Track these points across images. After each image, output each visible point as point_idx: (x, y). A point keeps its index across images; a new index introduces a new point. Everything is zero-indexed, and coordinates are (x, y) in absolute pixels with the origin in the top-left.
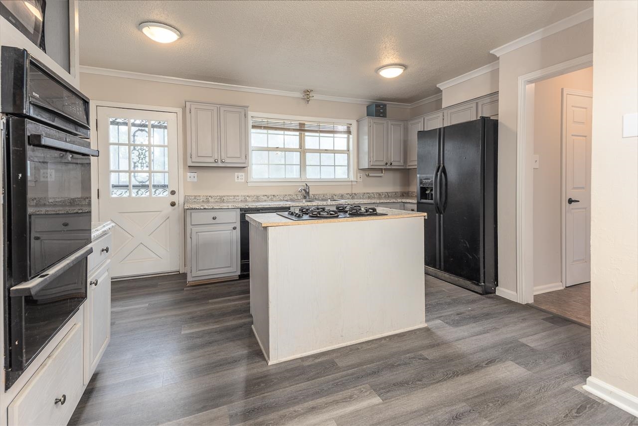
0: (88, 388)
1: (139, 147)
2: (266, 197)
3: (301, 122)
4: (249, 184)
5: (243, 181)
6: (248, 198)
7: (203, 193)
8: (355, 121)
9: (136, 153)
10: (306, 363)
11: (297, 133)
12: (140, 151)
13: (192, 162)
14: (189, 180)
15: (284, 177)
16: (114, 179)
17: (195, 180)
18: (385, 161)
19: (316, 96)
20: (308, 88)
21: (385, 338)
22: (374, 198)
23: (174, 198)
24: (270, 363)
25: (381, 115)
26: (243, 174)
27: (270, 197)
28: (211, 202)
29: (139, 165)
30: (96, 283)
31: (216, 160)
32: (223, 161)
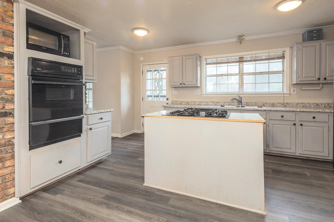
0: (94, 165)
1: (158, 80)
2: (212, 103)
3: (240, 56)
4: (203, 96)
5: (200, 94)
6: (201, 103)
7: (180, 100)
8: (289, 48)
9: (156, 82)
10: (158, 193)
11: (238, 64)
12: (158, 81)
13: (171, 85)
14: (174, 93)
15: (227, 91)
16: (149, 93)
17: (176, 93)
18: (317, 77)
19: (247, 38)
20: (241, 34)
21: (217, 204)
22: (311, 107)
23: (168, 102)
24: (144, 184)
25: (314, 39)
26: (200, 90)
27: (215, 103)
28: (183, 104)
29: (158, 87)
30: (91, 129)
31: (181, 84)
32: (184, 84)
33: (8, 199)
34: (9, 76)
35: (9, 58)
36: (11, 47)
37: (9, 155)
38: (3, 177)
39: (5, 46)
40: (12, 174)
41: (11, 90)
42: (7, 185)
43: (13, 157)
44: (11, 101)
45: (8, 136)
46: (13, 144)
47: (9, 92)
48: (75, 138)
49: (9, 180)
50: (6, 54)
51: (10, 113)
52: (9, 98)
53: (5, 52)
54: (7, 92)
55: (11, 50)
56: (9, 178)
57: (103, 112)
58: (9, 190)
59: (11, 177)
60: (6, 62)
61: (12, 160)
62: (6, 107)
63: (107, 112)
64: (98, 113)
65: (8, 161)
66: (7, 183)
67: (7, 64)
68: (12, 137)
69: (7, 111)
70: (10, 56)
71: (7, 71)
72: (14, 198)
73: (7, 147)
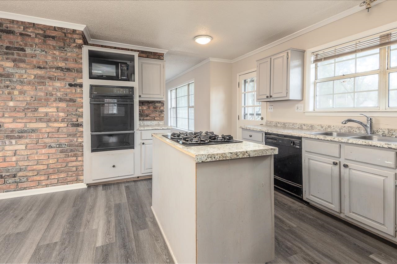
4: (306, 114)
5: (302, 111)
7: (274, 120)
13: (258, 99)
14: (269, 110)
17: (272, 110)
23: (262, 122)
30: (143, 144)
31: (267, 97)
32: (271, 97)
33: (80, 183)
34: (80, 99)
35: (80, 87)
36: (81, 79)
37: (80, 153)
38: (77, 167)
39: (78, 79)
40: (82, 167)
41: (81, 109)
42: (79, 173)
43: (82, 155)
44: (81, 116)
45: (80, 140)
46: (83, 146)
47: (80, 110)
48: (128, 149)
49: (80, 170)
50: (78, 84)
51: (81, 125)
52: (81, 114)
53: (78, 83)
54: (79, 110)
55: (81, 81)
56: (80, 168)
57: (159, 129)
58: (80, 177)
59: (81, 168)
60: (78, 90)
61: (82, 157)
62: (79, 121)
63: (163, 129)
64: (152, 130)
65: (80, 157)
66: (79, 172)
67: (79, 91)
68: (82, 141)
69: (79, 123)
70: (81, 86)
71: (79, 96)
72: (82, 183)
73: (79, 147)
